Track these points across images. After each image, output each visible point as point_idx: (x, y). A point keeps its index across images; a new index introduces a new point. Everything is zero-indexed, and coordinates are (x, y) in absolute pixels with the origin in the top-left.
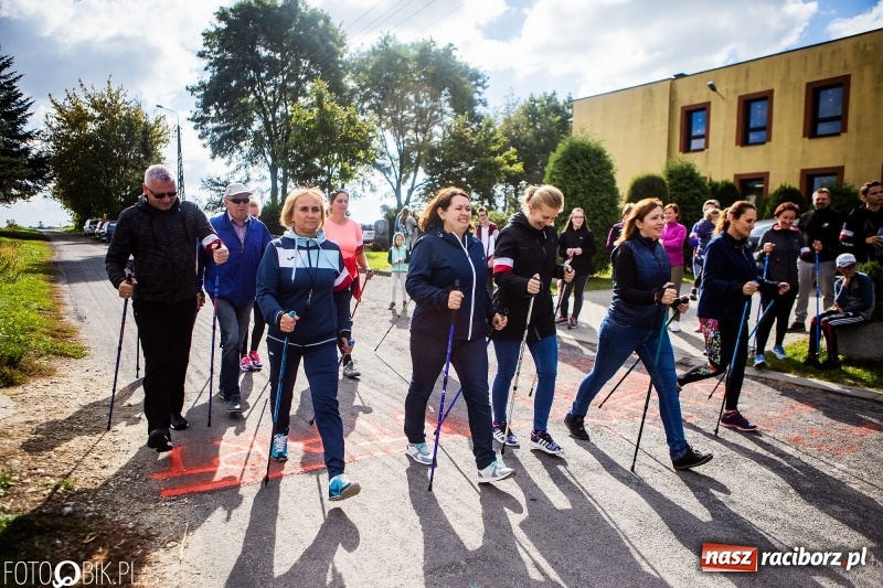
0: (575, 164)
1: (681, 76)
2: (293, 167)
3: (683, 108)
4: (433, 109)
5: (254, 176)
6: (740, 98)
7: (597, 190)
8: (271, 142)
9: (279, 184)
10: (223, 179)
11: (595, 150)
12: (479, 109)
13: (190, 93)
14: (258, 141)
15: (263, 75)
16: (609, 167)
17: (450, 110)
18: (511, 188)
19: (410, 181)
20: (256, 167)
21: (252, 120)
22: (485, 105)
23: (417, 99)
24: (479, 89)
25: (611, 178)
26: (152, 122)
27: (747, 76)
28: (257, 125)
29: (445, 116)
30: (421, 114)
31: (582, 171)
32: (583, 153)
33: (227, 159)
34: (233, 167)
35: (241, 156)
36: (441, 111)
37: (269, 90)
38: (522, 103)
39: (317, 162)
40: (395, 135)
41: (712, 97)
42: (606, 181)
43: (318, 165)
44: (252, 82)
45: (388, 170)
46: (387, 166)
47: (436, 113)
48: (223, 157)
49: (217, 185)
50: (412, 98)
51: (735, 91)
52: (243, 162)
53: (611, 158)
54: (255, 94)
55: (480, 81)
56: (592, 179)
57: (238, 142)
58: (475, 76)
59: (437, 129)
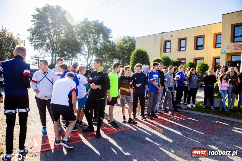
0: (139, 55)
1: (164, 33)
2: (59, 53)
3: (164, 41)
4: (97, 38)
5: (46, 55)
6: (178, 39)
7: (145, 63)
8: (52, 46)
9: (54, 58)
10: (37, 56)
11: (144, 52)
12: (110, 39)
13: (28, 31)
14: (48, 46)
15: (50, 27)
16: (148, 56)
17: (102, 39)
18: (118, 60)
19: (91, 58)
20: (47, 53)
21: (46, 40)
22: (112, 38)
23: (93, 36)
24: (110, 34)
25: (148, 59)
26: (16, 39)
27: (180, 34)
28: (48, 41)
29: (101, 41)
30: (94, 40)
31: (141, 57)
32: (141, 52)
33: (38, 50)
34: (40, 53)
35: (43, 50)
36: (100, 39)
37: (51, 31)
38: (121, 38)
39: (65, 52)
40: (87, 45)
41: (172, 39)
42: (147, 60)
43: (66, 53)
44: (46, 29)
45: (85, 55)
46: (85, 54)
47: (98, 40)
48: (37, 50)
49: (36, 58)
50: (92, 35)
51: (177, 37)
52: (43, 51)
53: (148, 54)
54: (47, 33)
55: (110, 32)
56: (143, 59)
57: (42, 45)
58: (109, 30)
59: (99, 44)
